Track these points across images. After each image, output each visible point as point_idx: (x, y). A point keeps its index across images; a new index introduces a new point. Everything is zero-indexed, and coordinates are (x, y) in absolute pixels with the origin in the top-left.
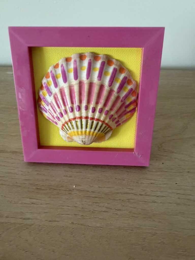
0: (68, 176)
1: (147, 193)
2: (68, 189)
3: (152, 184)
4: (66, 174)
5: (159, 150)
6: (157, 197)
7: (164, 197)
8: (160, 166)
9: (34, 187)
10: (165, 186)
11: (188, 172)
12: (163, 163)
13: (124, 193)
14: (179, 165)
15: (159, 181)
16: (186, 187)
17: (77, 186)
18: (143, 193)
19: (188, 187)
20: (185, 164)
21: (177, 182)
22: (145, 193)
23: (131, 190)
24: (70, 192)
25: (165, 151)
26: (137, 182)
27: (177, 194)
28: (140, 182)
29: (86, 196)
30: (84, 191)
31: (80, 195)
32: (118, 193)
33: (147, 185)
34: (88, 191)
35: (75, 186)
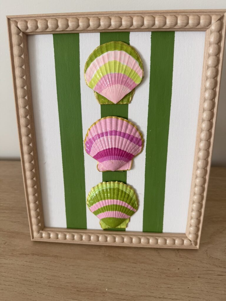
0: (101, 280)
1: (165, 296)
2: (102, 291)
3: (169, 288)
4: (99, 278)
5: (176, 256)
6: (173, 299)
7: (178, 299)
8: (176, 271)
9: (75, 290)
10: (179, 290)
11: (199, 277)
12: (179, 269)
13: (147, 296)
14: (191, 271)
15: (175, 285)
16: (196, 291)
17: (109, 289)
18: (161, 296)
19: (197, 291)
20: (197, 270)
21: (189, 287)
22: (163, 296)
23: (152, 293)
24: (104, 294)
25: (181, 257)
26: (157, 287)
27: (188, 297)
28: (159, 287)
29: (117, 299)
30: (114, 293)
31: (112, 297)
32: (142, 296)
33: (165, 289)
34: (118, 294)
35: (108, 289)
